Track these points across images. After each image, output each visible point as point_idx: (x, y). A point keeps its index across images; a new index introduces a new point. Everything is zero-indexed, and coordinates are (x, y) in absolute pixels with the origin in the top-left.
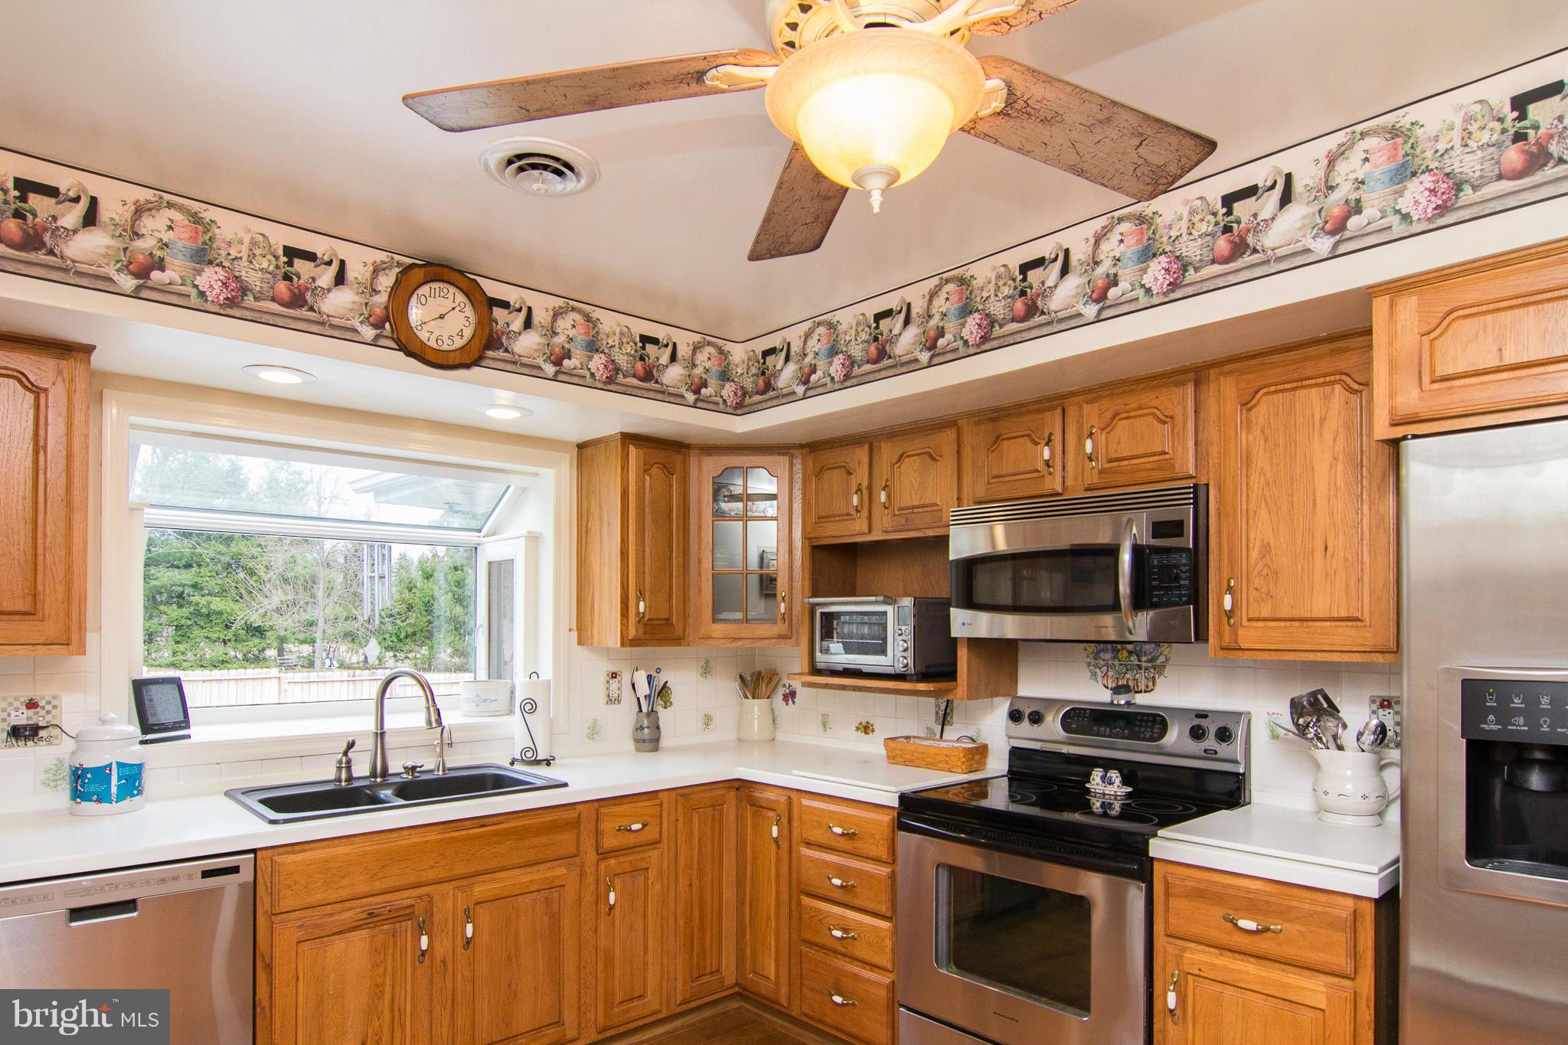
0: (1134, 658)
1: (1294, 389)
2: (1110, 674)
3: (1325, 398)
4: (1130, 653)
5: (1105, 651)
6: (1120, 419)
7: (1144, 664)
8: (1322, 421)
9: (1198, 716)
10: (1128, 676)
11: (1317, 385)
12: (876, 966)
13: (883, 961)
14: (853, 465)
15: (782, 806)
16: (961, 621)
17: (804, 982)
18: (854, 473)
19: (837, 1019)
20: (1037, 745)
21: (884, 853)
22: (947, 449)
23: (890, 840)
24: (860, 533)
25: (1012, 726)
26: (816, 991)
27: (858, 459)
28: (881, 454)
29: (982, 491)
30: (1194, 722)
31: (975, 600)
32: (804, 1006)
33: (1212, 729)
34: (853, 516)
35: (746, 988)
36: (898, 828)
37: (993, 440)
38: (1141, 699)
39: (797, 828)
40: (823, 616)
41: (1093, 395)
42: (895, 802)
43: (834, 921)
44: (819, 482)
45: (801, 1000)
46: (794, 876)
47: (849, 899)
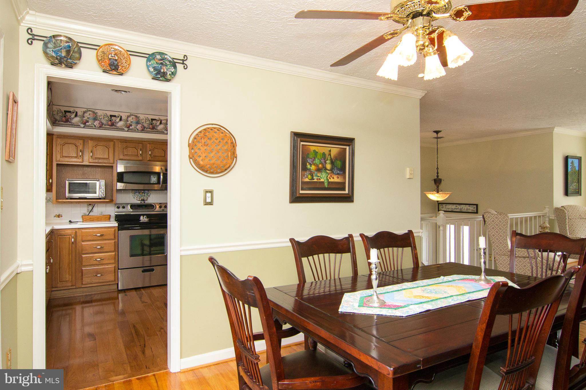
0: (143, 194)
2: (138, 197)
4: (143, 193)
5: (137, 192)
6: (156, 149)
7: (146, 195)
9: (160, 204)
10: (142, 197)
12: (111, 263)
13: (113, 261)
14: (78, 144)
15: (74, 234)
16: (120, 186)
17: (83, 276)
18: (78, 146)
19: (97, 281)
20: (124, 213)
21: (113, 237)
22: (112, 146)
23: (115, 234)
24: (80, 162)
25: (117, 210)
26: (89, 277)
27: (80, 143)
28: (88, 143)
29: (121, 157)
30: (160, 205)
31: (124, 181)
32: (84, 283)
33: (163, 206)
34: (78, 158)
35: (57, 287)
36: (118, 231)
37: (125, 146)
38: (146, 202)
39: (79, 238)
40: (70, 184)
41: (149, 143)
42: (117, 225)
43: (96, 258)
44: (63, 147)
45: (82, 282)
46: (77, 251)
47: (101, 251)
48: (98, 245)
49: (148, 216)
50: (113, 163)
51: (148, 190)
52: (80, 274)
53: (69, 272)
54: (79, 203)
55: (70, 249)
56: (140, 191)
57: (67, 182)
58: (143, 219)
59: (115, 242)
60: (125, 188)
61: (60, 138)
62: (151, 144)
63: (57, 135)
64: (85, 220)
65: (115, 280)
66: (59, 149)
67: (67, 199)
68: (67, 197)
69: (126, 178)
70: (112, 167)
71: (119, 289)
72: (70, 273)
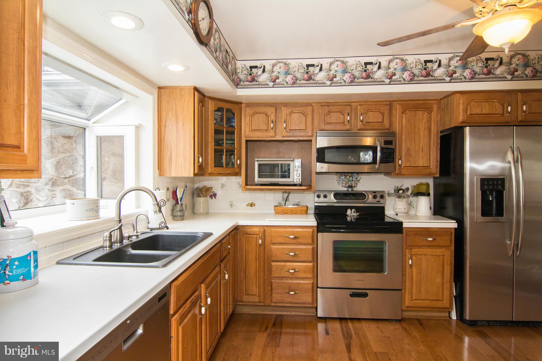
0: (351, 178)
1: (415, 111)
2: (344, 182)
3: (423, 114)
4: (350, 177)
5: (342, 176)
6: (370, 111)
7: (354, 180)
8: (422, 119)
9: (373, 192)
10: (349, 183)
11: (421, 111)
12: (307, 278)
13: (310, 275)
14: (269, 113)
15: (262, 232)
16: (321, 167)
17: (273, 292)
18: (269, 116)
19: (290, 300)
20: (325, 204)
21: (310, 241)
22: (310, 113)
23: (313, 236)
24: (271, 137)
25: (317, 199)
26: (280, 293)
27: (271, 111)
28: (281, 111)
29: (323, 127)
30: (374, 194)
31: (326, 160)
32: (273, 300)
33: (379, 196)
34: (269, 131)
35: (242, 302)
36: (318, 232)
37: (327, 112)
38: (355, 189)
39: (268, 239)
40: (260, 165)
41: (360, 103)
42: (315, 224)
43: (288, 268)
44: (252, 117)
45: (272, 298)
46: (266, 256)
47: (295, 259)
48: (292, 250)
49: (358, 209)
50: (312, 136)
51: (358, 173)
52: (270, 288)
53: (256, 283)
54: (271, 191)
55: (258, 252)
56: (346, 174)
57: (256, 162)
58: (351, 214)
59: (313, 248)
60: (328, 171)
61: (249, 106)
62: (362, 105)
63: (246, 104)
64: (277, 213)
65: (313, 302)
66: (247, 121)
67: (257, 185)
68: (256, 183)
69: (328, 156)
70: (311, 141)
71: (319, 315)
72: (257, 285)
